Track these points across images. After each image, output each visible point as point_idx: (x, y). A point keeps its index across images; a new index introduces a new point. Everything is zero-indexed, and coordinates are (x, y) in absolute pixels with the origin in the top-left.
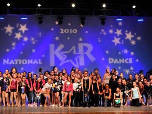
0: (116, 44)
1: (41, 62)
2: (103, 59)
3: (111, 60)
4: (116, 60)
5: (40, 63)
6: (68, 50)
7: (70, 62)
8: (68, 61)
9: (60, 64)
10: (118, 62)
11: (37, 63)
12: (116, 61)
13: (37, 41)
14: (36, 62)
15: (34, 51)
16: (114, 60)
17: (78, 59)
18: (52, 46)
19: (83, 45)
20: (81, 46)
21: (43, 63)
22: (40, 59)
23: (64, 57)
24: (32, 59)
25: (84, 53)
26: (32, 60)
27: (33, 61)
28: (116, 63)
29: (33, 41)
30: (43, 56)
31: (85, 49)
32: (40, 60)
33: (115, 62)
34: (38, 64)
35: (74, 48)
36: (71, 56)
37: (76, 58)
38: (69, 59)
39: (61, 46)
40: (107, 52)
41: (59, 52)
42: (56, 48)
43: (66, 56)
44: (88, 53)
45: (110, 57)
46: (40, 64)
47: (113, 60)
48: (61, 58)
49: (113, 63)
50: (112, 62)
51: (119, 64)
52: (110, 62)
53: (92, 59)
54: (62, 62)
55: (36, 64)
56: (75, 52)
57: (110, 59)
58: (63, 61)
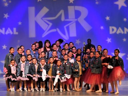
0: (120, 7)
1: (17, 31)
2: (102, 28)
3: (113, 30)
4: (120, 29)
5: (16, 33)
6: (55, 16)
7: (57, 32)
8: (54, 30)
9: (43, 35)
10: (122, 32)
11: (11, 33)
12: (120, 31)
13: (10, 2)
14: (9, 31)
15: (6, 16)
16: (118, 29)
17: (68, 28)
18: (32, 10)
19: (75, 8)
20: (71, 10)
21: (19, 33)
22: (15, 27)
23: (48, 25)
24: (4, 27)
25: (76, 20)
26: (4, 29)
27: (6, 31)
28: (120, 34)
29: (5, 2)
30: (20, 23)
31: (78, 14)
32: (15, 29)
33: (118, 32)
34: (13, 34)
35: (62, 12)
36: (58, 24)
37: (65, 27)
38: (56, 28)
39: (45, 10)
40: (108, 18)
41: (42, 19)
42: (37, 12)
43: (51, 24)
44: (81, 20)
45: (112, 26)
46: (16, 35)
47: (115, 28)
48: (44, 26)
49: (116, 33)
50: (114, 32)
51: (124, 34)
52: (111, 32)
53: (87, 27)
54: (45, 32)
55: (9, 34)
56: (63, 19)
57: (111, 28)
58: (47, 31)
